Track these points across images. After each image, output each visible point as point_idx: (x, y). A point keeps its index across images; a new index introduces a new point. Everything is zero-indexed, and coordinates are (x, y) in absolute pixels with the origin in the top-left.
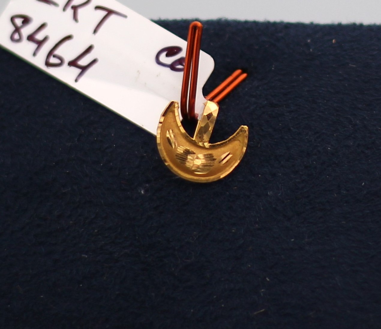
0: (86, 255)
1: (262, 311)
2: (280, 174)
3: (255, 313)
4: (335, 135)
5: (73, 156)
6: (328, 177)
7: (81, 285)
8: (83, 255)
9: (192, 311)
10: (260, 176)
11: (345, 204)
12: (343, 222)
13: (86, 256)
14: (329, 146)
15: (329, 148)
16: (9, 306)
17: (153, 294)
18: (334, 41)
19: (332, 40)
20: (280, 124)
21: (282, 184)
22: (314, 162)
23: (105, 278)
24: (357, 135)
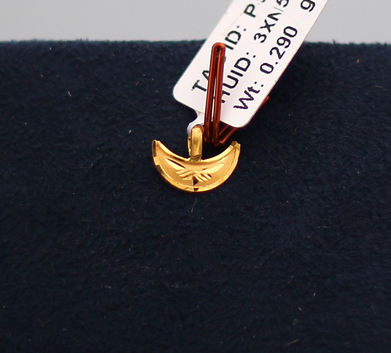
1: (295, 341)
2: (309, 200)
3: (288, 344)
6: (358, 202)
8: (106, 286)
9: (222, 342)
10: (288, 201)
11: (377, 230)
12: (376, 248)
13: (110, 288)
14: (358, 170)
17: (181, 326)
18: (358, 61)
20: (307, 148)
21: (311, 210)
24: (387, 158)
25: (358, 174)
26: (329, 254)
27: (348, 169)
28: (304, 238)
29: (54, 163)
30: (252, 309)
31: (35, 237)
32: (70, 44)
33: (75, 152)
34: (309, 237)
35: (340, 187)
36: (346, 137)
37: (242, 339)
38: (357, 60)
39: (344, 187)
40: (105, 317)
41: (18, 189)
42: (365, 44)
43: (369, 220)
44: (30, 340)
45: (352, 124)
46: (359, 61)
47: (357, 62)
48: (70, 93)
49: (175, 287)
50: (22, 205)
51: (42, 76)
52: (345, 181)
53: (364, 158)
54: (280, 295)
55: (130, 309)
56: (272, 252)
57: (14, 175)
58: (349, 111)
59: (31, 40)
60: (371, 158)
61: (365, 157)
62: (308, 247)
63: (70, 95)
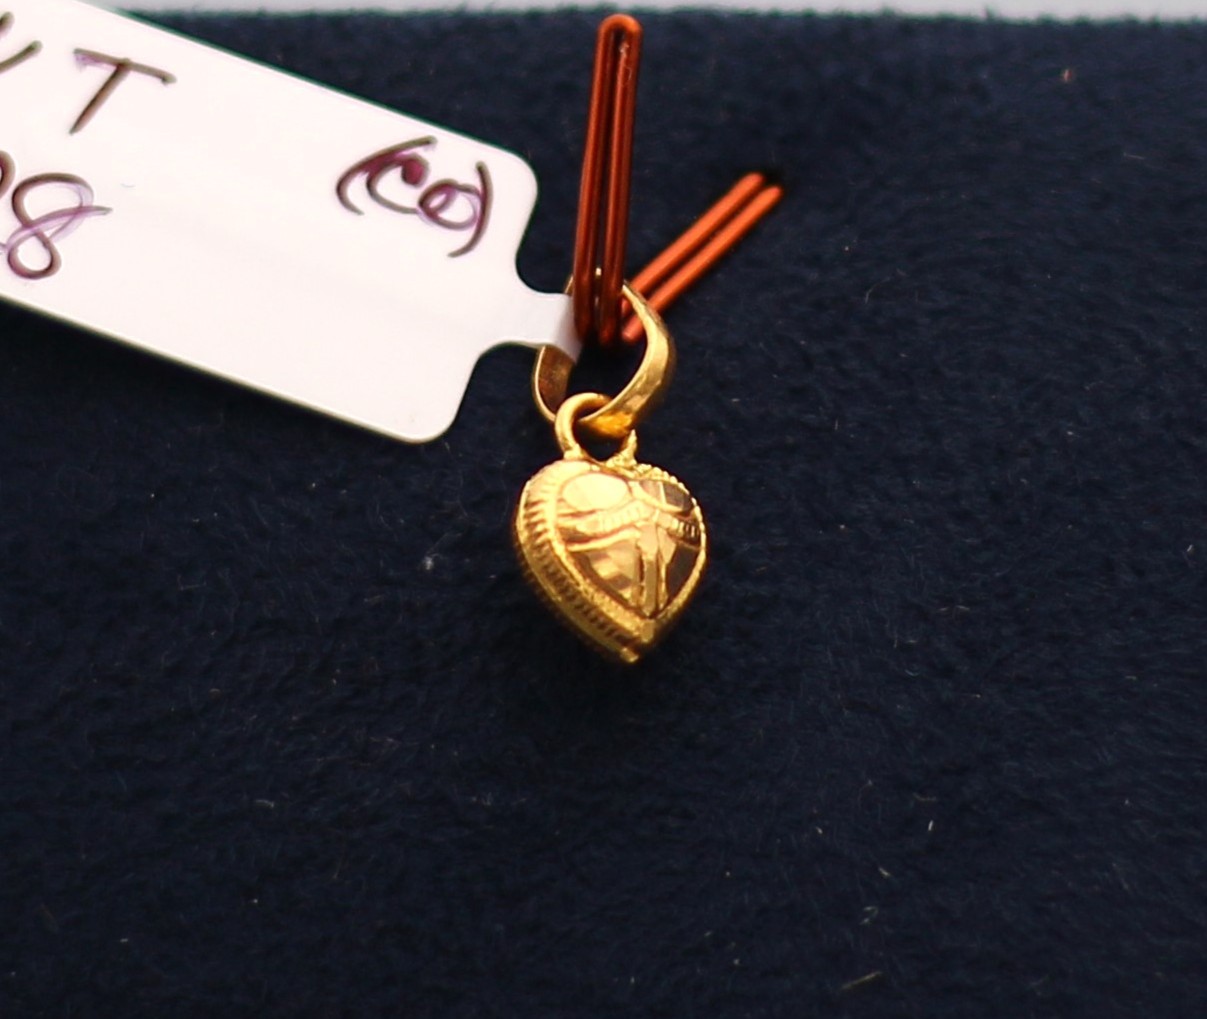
0: (271, 800)
1: (868, 977)
2: (912, 522)
3: (847, 986)
4: (1087, 388)
5: (210, 470)
6: (1070, 527)
7: (256, 901)
8: (260, 801)
9: (633, 980)
10: (842, 527)
11: (1132, 619)
12: (1128, 677)
13: (272, 805)
14: (1071, 424)
15: (1070, 433)
16: (13, 973)
17: (500, 927)
18: (1066, 75)
19: (1059, 71)
20: (903, 355)
21: (919, 555)
22: (1024, 480)
23: (335, 876)
24: (1162, 388)
43: (1104, 587)
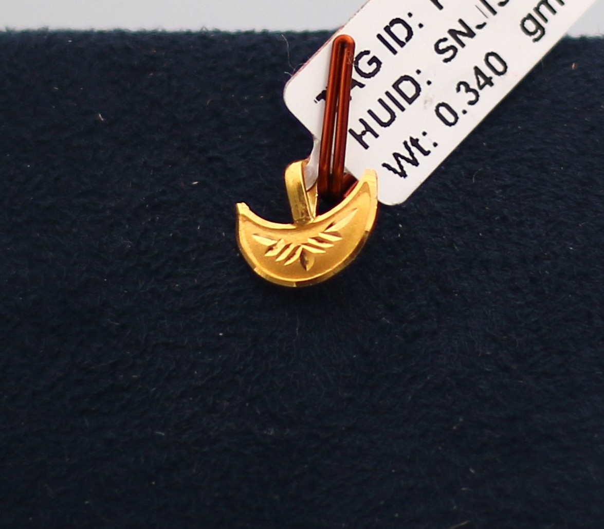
25: (571, 250)
26: (522, 382)
27: (553, 242)
28: (480, 355)
29: (74, 230)
30: (393, 471)
31: (41, 351)
32: (102, 35)
33: (108, 212)
34: (488, 353)
35: (540, 272)
36: (553, 189)
37: (377, 520)
38: (572, 65)
39: (546, 272)
40: (154, 483)
41: (15, 272)
42: (587, 39)
44: (31, 519)
45: (562, 168)
46: (575, 65)
47: (572, 67)
48: (103, 117)
49: (268, 433)
50: (21, 298)
51: (57, 88)
52: (548, 262)
53: (580, 225)
54: (440, 448)
55: (194, 471)
56: (428, 378)
57: (9, 249)
58: (558, 147)
59: (39, 29)
60: (591, 224)
61: (582, 224)
62: (487, 369)
63: (102, 119)
